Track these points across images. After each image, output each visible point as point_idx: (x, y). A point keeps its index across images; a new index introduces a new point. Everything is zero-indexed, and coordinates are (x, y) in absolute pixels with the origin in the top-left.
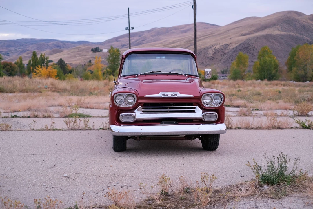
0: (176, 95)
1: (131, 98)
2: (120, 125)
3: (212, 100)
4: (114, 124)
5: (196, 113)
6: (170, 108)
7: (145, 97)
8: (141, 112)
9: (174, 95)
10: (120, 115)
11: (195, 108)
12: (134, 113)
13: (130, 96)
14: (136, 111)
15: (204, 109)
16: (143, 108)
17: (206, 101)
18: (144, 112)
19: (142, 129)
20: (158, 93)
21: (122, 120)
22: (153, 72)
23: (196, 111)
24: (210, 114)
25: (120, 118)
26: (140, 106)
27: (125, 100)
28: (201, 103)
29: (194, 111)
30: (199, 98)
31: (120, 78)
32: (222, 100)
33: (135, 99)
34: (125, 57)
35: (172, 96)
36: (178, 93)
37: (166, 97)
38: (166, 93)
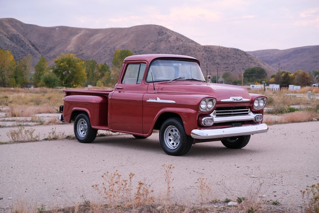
0: (241, 99)
1: (211, 103)
2: (200, 129)
3: (259, 103)
4: (196, 129)
5: (249, 115)
6: (234, 112)
7: (221, 102)
8: (215, 116)
9: (240, 100)
10: (203, 119)
11: (247, 111)
12: (210, 116)
13: (210, 101)
14: (211, 115)
15: (254, 112)
16: (217, 112)
17: (256, 104)
18: (217, 115)
19: (223, 131)
20: (229, 98)
21: (205, 124)
22: (180, 78)
23: (249, 114)
24: (259, 115)
25: (203, 123)
26: (215, 111)
27: (207, 104)
28: (253, 106)
29: (248, 113)
30: (252, 102)
31: (148, 84)
32: (264, 103)
33: (213, 104)
34: (149, 62)
35: (239, 100)
36: (242, 97)
37: (235, 101)
38: (235, 98)
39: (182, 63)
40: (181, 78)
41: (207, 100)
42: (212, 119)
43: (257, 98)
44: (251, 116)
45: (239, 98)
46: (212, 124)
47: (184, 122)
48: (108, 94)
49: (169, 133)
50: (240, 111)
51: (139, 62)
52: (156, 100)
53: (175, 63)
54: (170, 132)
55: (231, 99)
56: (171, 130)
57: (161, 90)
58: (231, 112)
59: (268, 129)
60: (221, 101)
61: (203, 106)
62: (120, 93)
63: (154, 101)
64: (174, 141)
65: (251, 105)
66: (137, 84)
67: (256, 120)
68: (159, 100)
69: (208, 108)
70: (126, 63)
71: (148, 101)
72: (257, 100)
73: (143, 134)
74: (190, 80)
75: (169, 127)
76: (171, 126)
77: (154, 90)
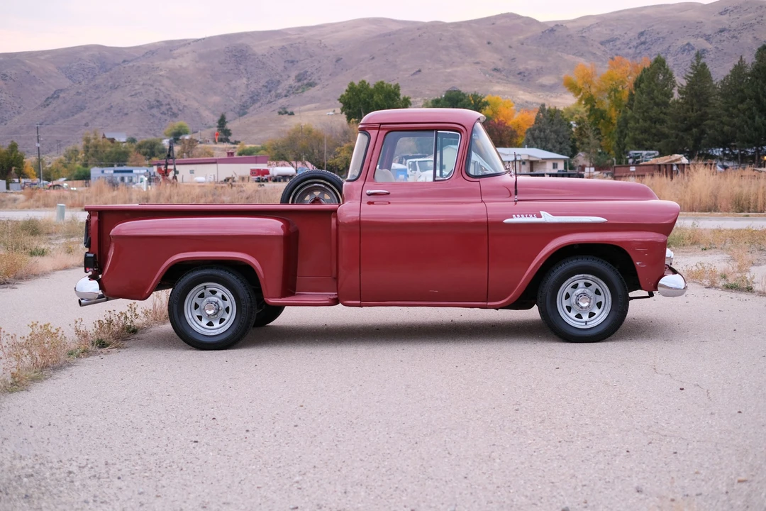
31: (478, 180)
34: (470, 128)
47: (638, 263)
48: (335, 211)
51: (434, 128)
52: (539, 216)
56: (574, 284)
62: (372, 206)
63: (533, 219)
66: (434, 180)
68: (547, 218)
70: (384, 129)
71: (506, 221)
75: (572, 278)
76: (582, 275)
77: (517, 194)
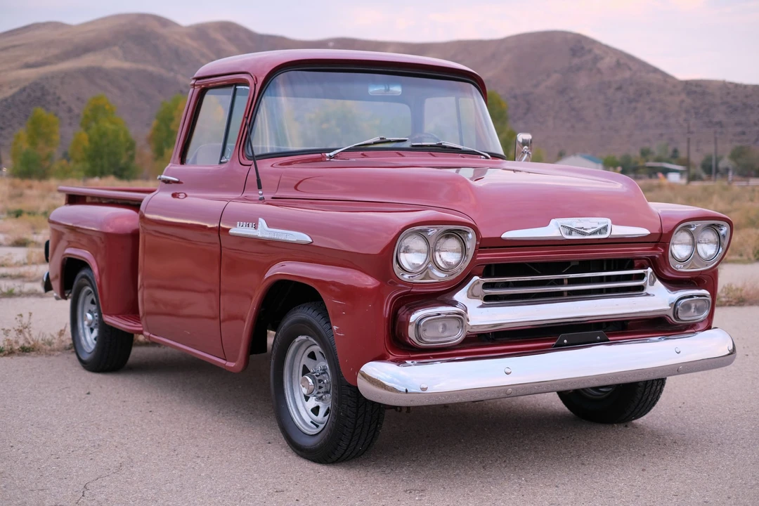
0: (605, 228)
1: (453, 243)
2: (400, 362)
3: (694, 245)
4: (382, 358)
5: (648, 295)
6: (571, 281)
7: (506, 240)
8: (480, 302)
9: (599, 231)
10: (414, 317)
11: (641, 277)
12: (454, 304)
13: (448, 235)
14: (460, 296)
15: (674, 283)
16: (486, 286)
17: (679, 249)
18: (490, 300)
19: (508, 371)
20: (546, 224)
21: (419, 338)
22: (383, 141)
23: (648, 290)
24: (691, 296)
25: (411, 332)
26: (476, 278)
27: (431, 251)
28: (665, 256)
29: (641, 288)
30: (661, 240)
31: (251, 162)
32: (719, 244)
33: (464, 250)
34: (261, 79)
35: (595, 233)
36: (609, 221)
37: (575, 236)
38: (575, 223)
39: (403, 85)
40: (389, 142)
41: (433, 231)
42: (460, 318)
43: (685, 224)
44: (658, 298)
45: (590, 225)
46: (457, 336)
49: (304, 366)
50: (609, 279)
51: (231, 82)
52: (256, 227)
53: (376, 83)
54: (305, 361)
55: (553, 230)
56: (308, 352)
57: (296, 188)
58: (560, 282)
59: (733, 352)
60: (504, 236)
61: (411, 258)
62: (176, 200)
63: (250, 231)
64: (320, 399)
65: (657, 254)
66: (221, 163)
67: (676, 317)
69: (439, 268)
70: (200, 86)
71: (233, 231)
72: (686, 229)
73: (224, 362)
74: (430, 151)
75: (297, 340)
76: (304, 337)
77: (260, 187)
